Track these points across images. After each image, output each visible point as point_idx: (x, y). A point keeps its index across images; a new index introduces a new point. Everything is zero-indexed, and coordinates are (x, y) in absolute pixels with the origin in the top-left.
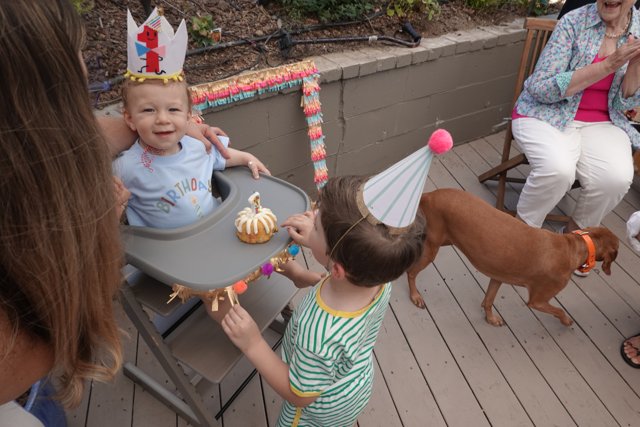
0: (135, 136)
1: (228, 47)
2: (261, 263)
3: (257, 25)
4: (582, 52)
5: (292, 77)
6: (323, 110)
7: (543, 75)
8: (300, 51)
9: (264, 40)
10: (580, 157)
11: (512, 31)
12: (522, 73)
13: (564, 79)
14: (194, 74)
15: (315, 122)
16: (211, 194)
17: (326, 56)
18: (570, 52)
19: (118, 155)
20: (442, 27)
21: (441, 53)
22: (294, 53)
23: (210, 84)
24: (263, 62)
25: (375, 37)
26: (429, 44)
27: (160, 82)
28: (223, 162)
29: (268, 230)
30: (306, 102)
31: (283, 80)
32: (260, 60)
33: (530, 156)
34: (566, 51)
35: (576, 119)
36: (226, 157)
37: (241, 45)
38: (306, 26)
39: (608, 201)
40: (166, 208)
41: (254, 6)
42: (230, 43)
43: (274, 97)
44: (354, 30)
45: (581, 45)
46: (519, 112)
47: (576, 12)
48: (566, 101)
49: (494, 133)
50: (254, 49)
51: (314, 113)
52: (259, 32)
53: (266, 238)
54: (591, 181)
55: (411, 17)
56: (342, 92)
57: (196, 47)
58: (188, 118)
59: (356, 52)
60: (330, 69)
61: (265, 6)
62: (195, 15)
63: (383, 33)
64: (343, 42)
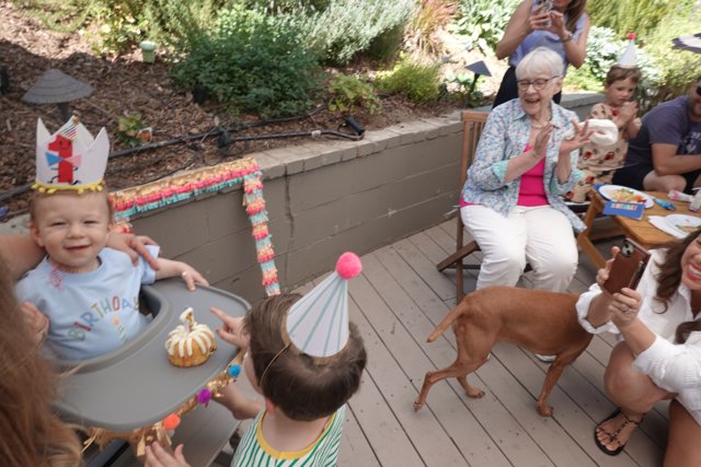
0: (42, 253)
1: (159, 147)
2: (197, 390)
3: (192, 123)
4: (513, 142)
5: (232, 175)
6: (267, 208)
7: (482, 164)
8: (240, 148)
9: (200, 138)
10: (528, 241)
11: (452, 122)
12: (465, 163)
13: (500, 168)
14: (120, 176)
15: (259, 222)
16: (137, 312)
17: (268, 152)
18: (503, 142)
19: (22, 275)
20: (385, 119)
21: (387, 145)
22: (234, 150)
23: (138, 188)
24: (200, 160)
25: (318, 132)
26: (374, 137)
27: (75, 193)
28: (152, 274)
29: (204, 350)
30: (249, 201)
31: (222, 179)
32: (195, 160)
33: (481, 243)
34: (499, 141)
35: (519, 204)
36: (156, 269)
37: (174, 144)
38: (245, 123)
39: (559, 282)
40: (80, 335)
41: (188, 104)
42: (162, 143)
43: (212, 197)
44: (296, 126)
45: (512, 135)
46: (466, 200)
47: (503, 106)
48: (506, 187)
49: (447, 220)
50: (189, 148)
51: (258, 212)
52: (195, 131)
53: (203, 360)
54: (541, 264)
55: (354, 111)
56: (287, 188)
57: (123, 148)
58: (108, 230)
59: (300, 147)
60: (273, 165)
61: (201, 104)
62: (121, 114)
63: (326, 128)
64: (286, 137)
